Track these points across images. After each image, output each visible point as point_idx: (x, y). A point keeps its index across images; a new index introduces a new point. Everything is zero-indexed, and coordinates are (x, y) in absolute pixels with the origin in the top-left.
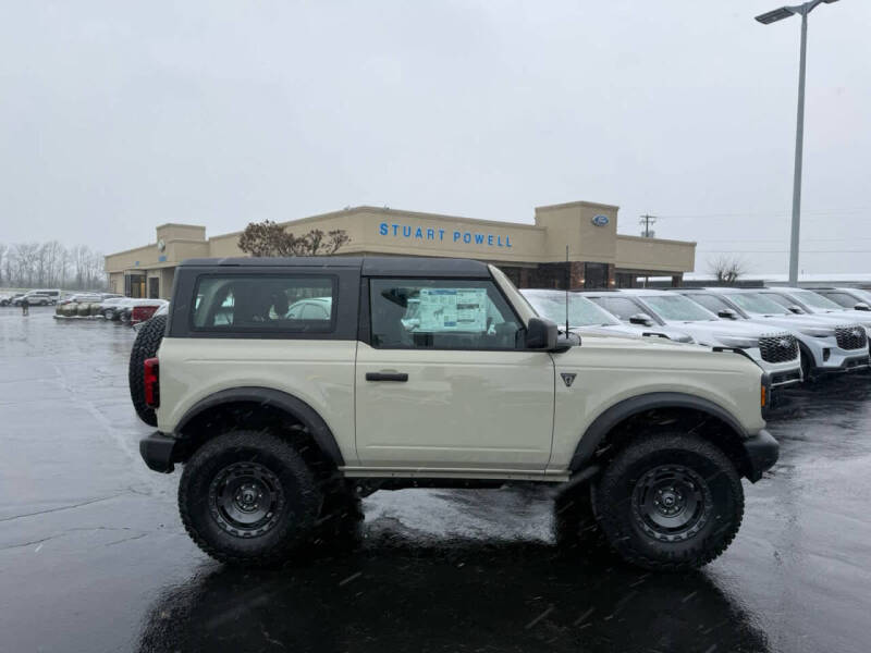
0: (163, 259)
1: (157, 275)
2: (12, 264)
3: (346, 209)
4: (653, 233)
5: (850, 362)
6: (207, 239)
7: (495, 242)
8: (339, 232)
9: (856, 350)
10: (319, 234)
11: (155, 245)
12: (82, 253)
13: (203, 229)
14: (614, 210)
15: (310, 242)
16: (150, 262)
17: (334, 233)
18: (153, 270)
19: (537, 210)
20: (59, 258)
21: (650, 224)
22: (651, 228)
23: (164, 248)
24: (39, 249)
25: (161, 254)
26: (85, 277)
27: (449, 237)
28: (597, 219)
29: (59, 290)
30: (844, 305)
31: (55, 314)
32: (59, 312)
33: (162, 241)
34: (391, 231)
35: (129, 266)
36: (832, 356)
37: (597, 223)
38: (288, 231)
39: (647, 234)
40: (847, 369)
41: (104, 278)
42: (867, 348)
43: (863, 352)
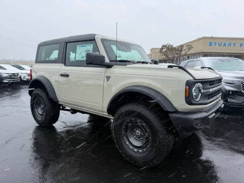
11: (150, 54)
15: (180, 49)
27: (238, 45)
34: (213, 45)
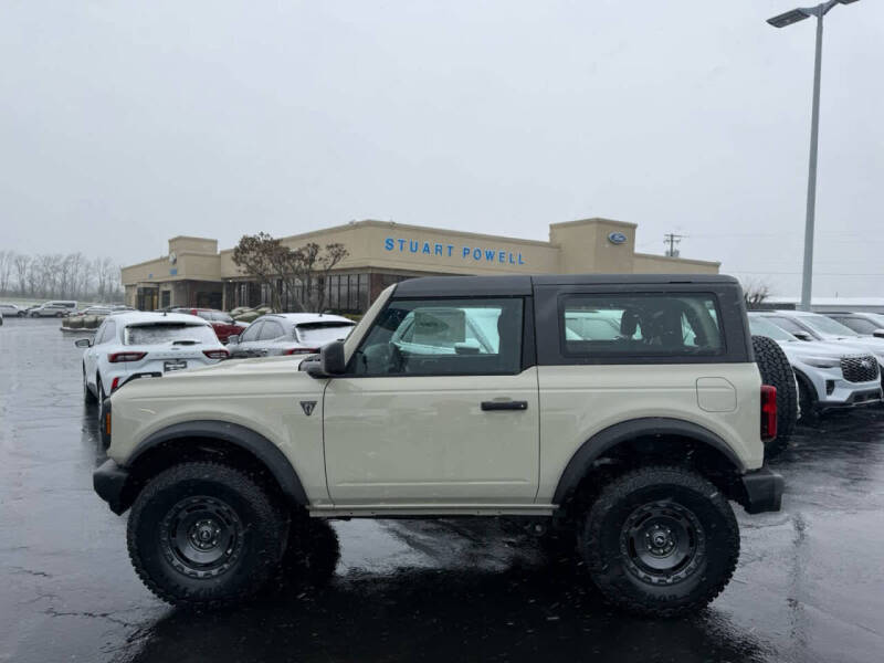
0: (174, 272)
1: (169, 288)
2: (36, 274)
3: (351, 223)
4: (678, 252)
5: (858, 396)
6: (218, 253)
7: (506, 259)
8: (337, 246)
9: (866, 383)
10: (316, 247)
11: (168, 258)
12: (106, 265)
13: (215, 242)
14: (633, 227)
15: (307, 255)
16: (162, 275)
17: (332, 246)
18: (166, 283)
19: (552, 227)
20: (82, 270)
21: (674, 243)
22: (676, 247)
23: (175, 261)
24: (62, 261)
25: (172, 267)
26: (107, 289)
27: (457, 252)
28: (613, 237)
29: (75, 302)
30: (859, 331)
31: (61, 326)
32: (65, 324)
33: (173, 254)
34: (397, 246)
35: (142, 279)
36: (837, 390)
37: (614, 242)
38: (283, 245)
39: (672, 253)
40: (854, 405)
41: (123, 290)
42: (879, 379)
43: (874, 384)
